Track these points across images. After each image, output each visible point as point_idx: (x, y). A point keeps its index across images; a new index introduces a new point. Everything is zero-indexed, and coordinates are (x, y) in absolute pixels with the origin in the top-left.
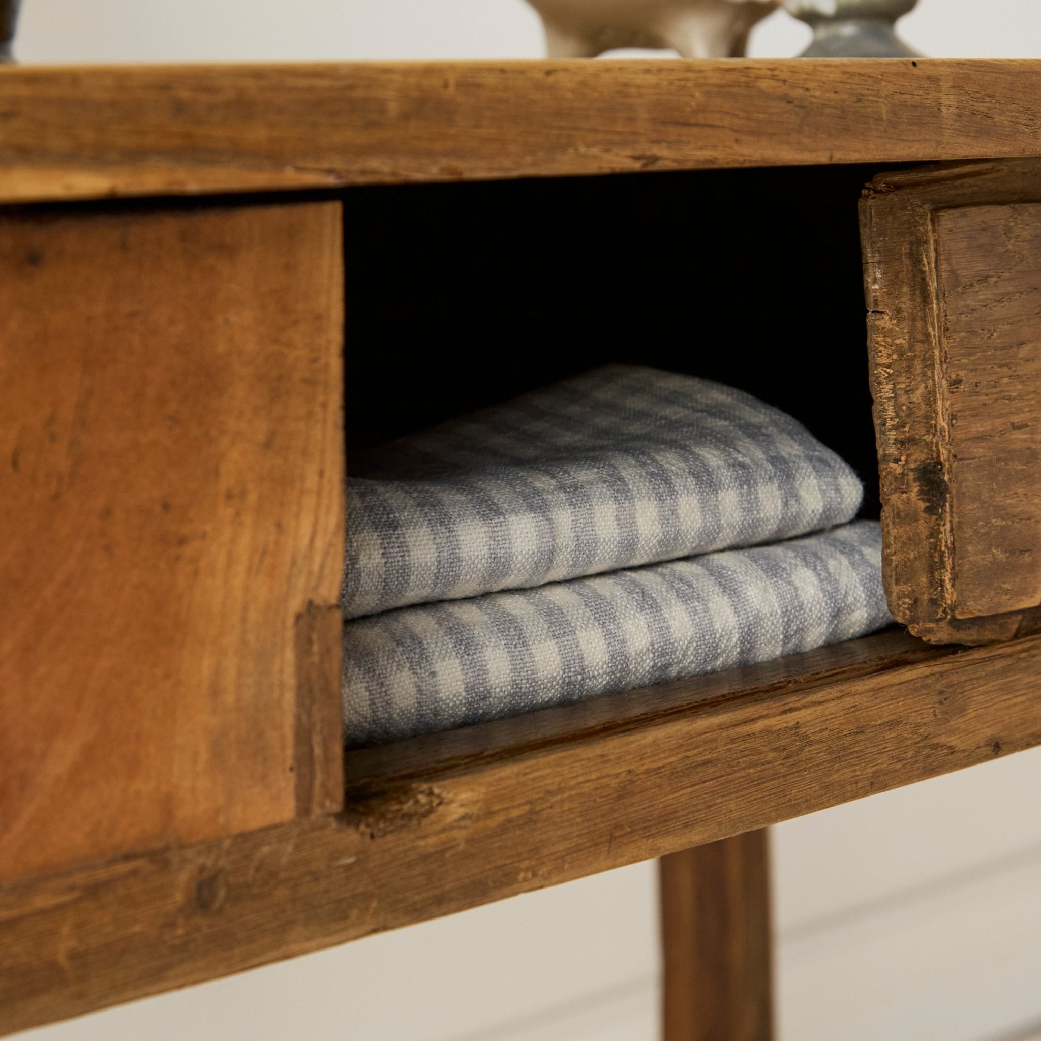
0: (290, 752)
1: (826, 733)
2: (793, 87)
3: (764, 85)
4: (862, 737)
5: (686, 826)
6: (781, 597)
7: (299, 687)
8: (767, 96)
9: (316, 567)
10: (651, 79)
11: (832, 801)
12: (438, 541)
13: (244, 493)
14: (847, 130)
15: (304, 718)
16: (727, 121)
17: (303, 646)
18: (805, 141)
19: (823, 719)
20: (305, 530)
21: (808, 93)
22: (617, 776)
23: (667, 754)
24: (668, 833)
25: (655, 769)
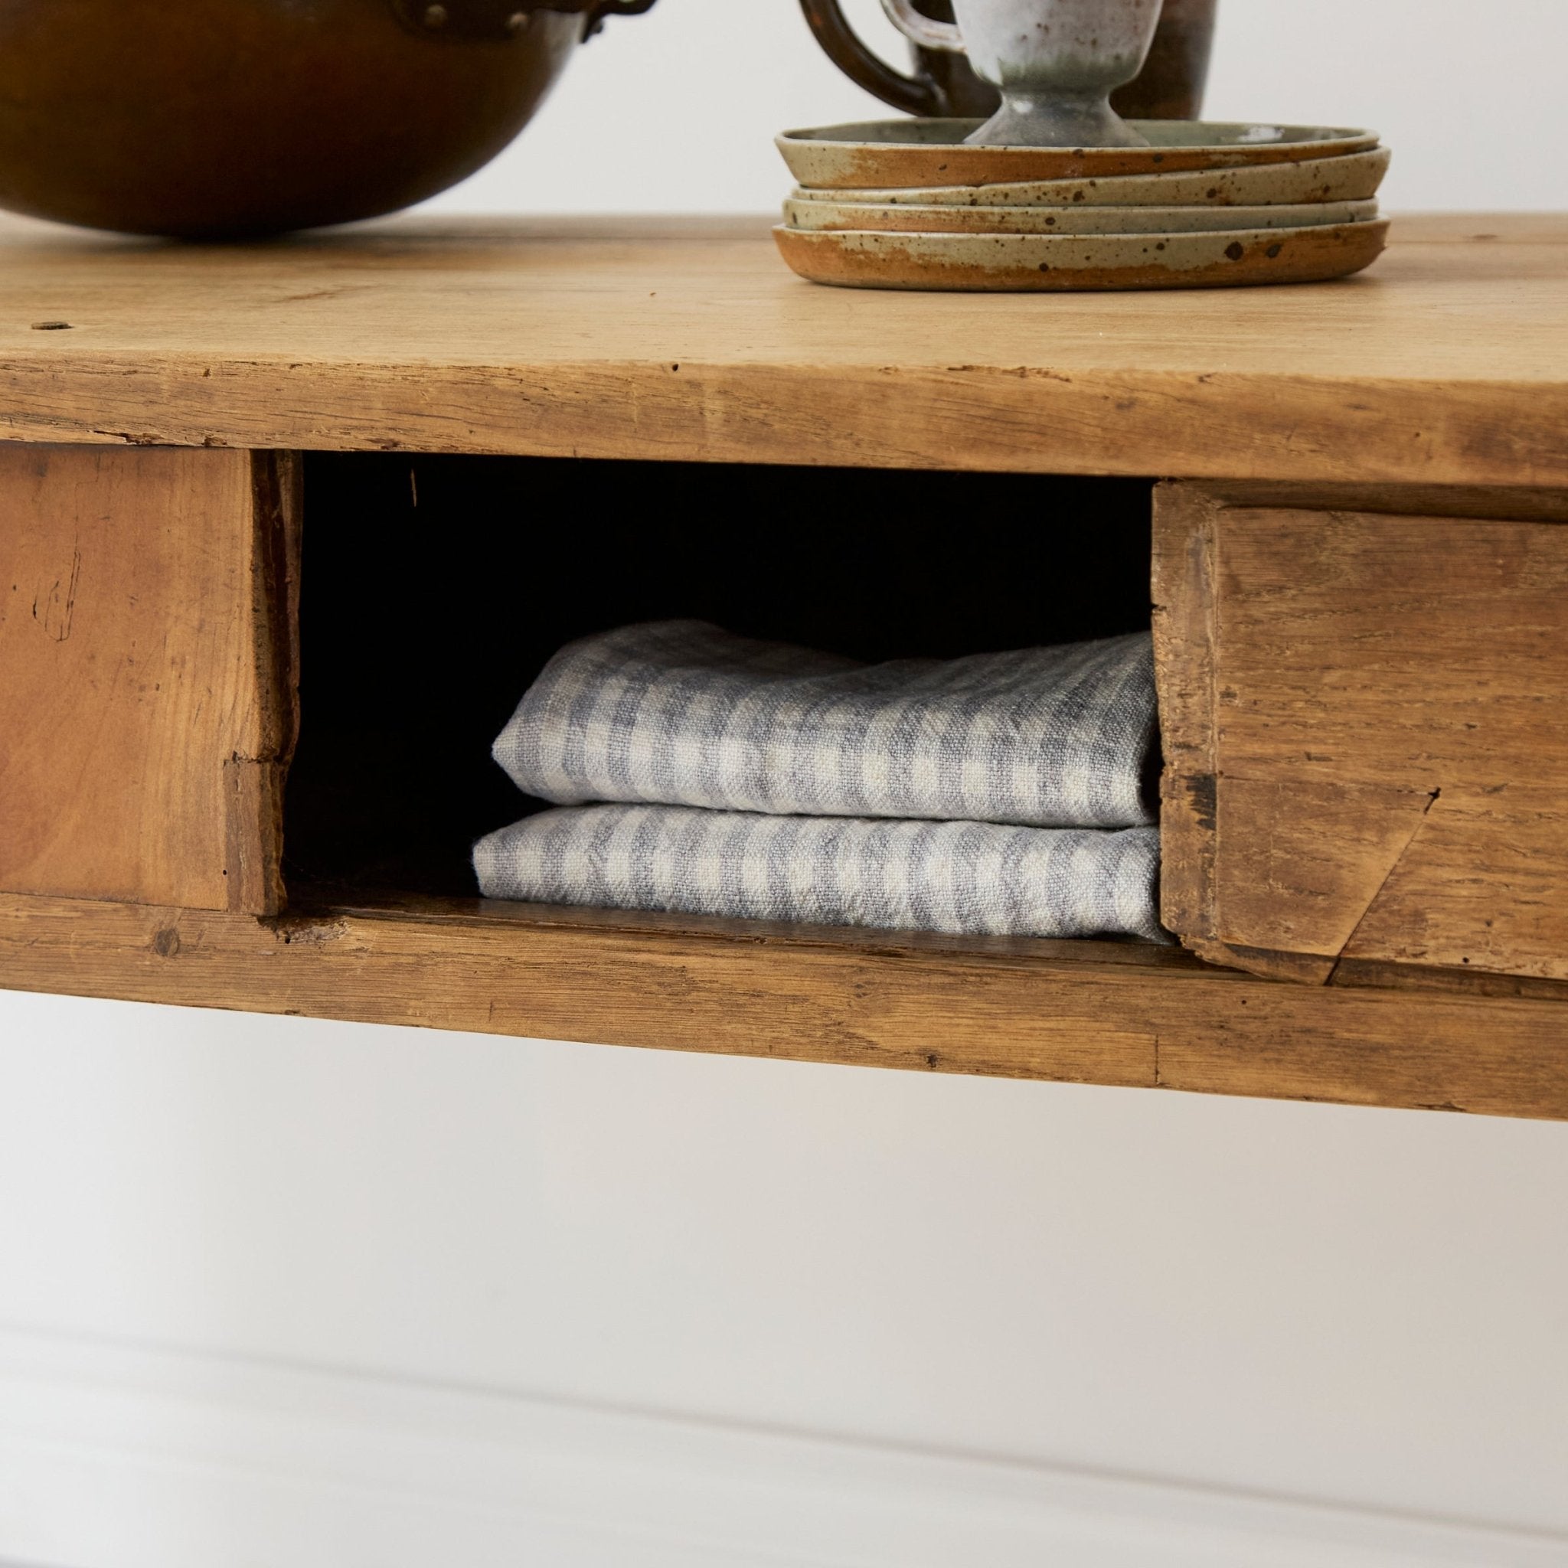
0: (223, 860)
1: (715, 985)
2: (530, 386)
3: (499, 383)
4: (758, 1000)
5: (565, 1021)
7: (228, 815)
8: (503, 393)
9: (238, 728)
10: (387, 374)
11: (723, 1049)
13: (183, 662)
14: (591, 429)
15: (232, 837)
16: (461, 414)
17: (232, 785)
18: (545, 436)
19: (713, 971)
20: (229, 698)
21: (546, 392)
22: (497, 958)
23: (546, 954)
24: (546, 1021)
25: (533, 964)
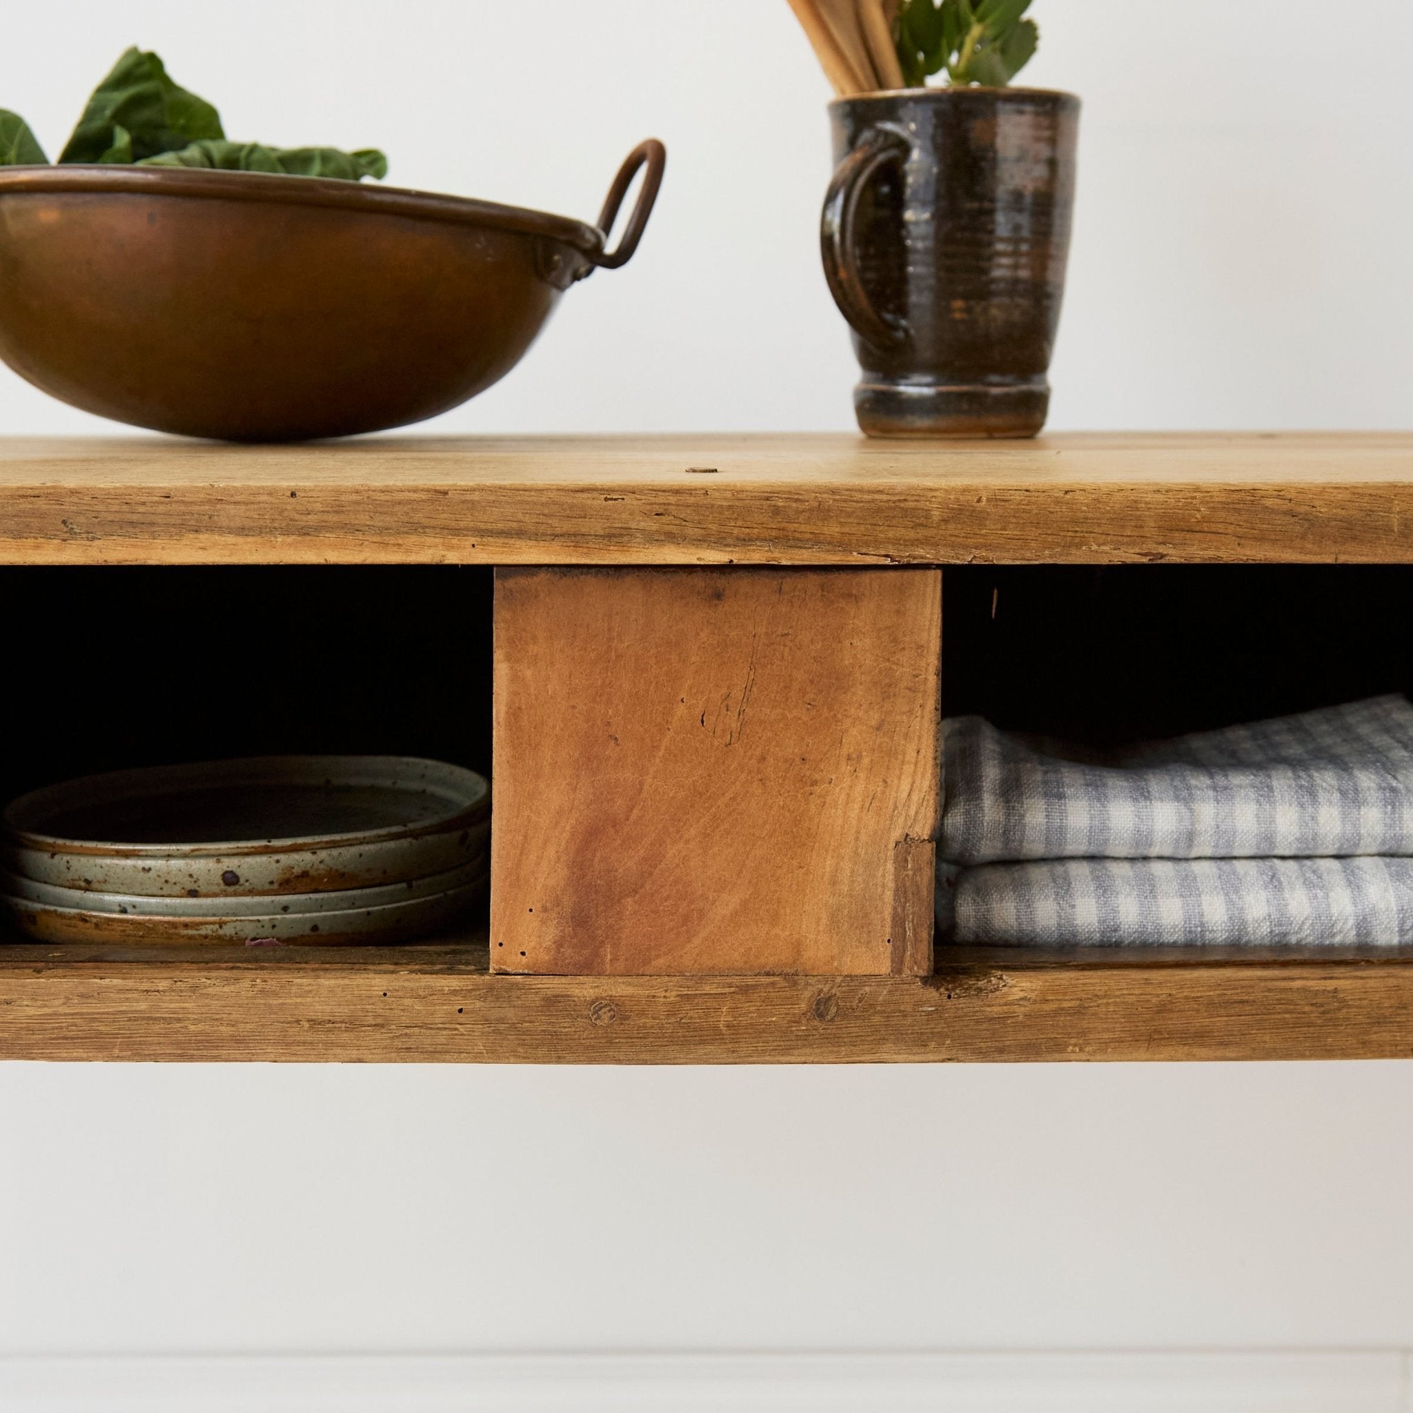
1: (1365, 1002)
2: (1299, 504)
3: (1269, 502)
4: (1404, 1011)
5: (1221, 1044)
6: (1399, 898)
7: (897, 890)
8: (1273, 511)
10: (1160, 497)
11: (1369, 1055)
12: (1093, 812)
14: (1354, 538)
15: (899, 910)
16: (1231, 529)
17: (901, 863)
18: (1310, 546)
21: (1314, 509)
22: (1158, 996)
23: (1205, 988)
24: (1202, 1045)
25: (1193, 998)
